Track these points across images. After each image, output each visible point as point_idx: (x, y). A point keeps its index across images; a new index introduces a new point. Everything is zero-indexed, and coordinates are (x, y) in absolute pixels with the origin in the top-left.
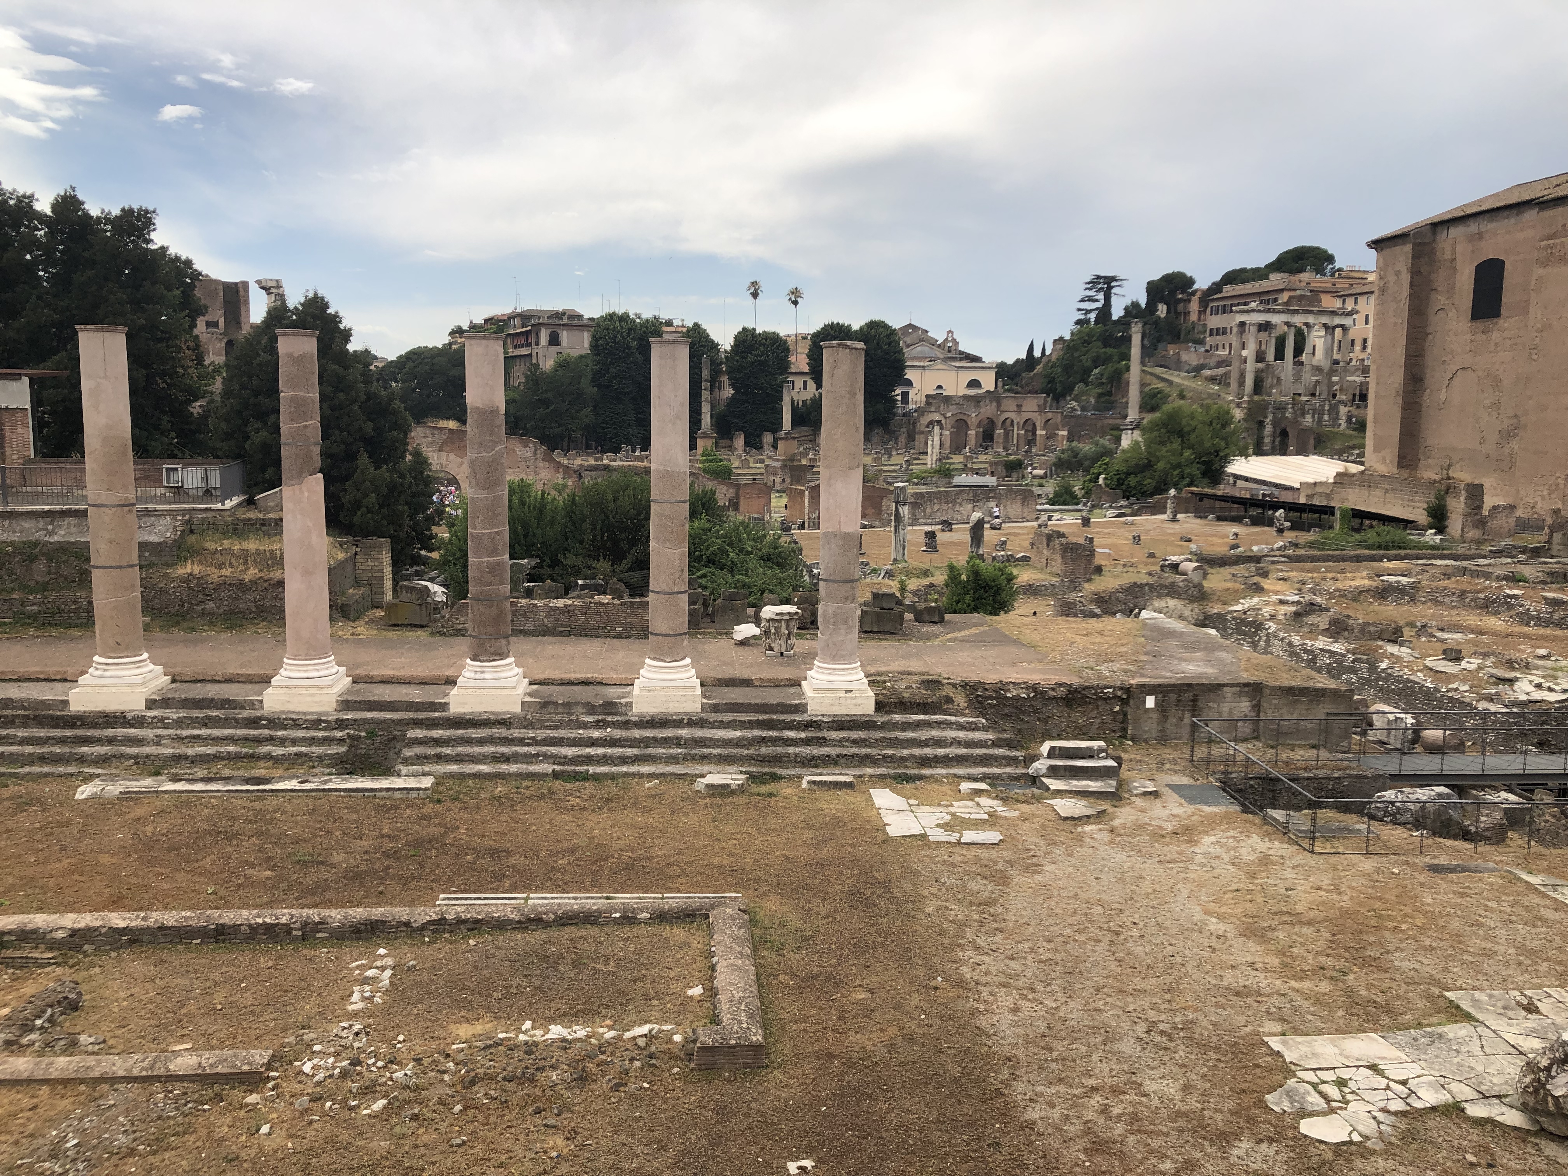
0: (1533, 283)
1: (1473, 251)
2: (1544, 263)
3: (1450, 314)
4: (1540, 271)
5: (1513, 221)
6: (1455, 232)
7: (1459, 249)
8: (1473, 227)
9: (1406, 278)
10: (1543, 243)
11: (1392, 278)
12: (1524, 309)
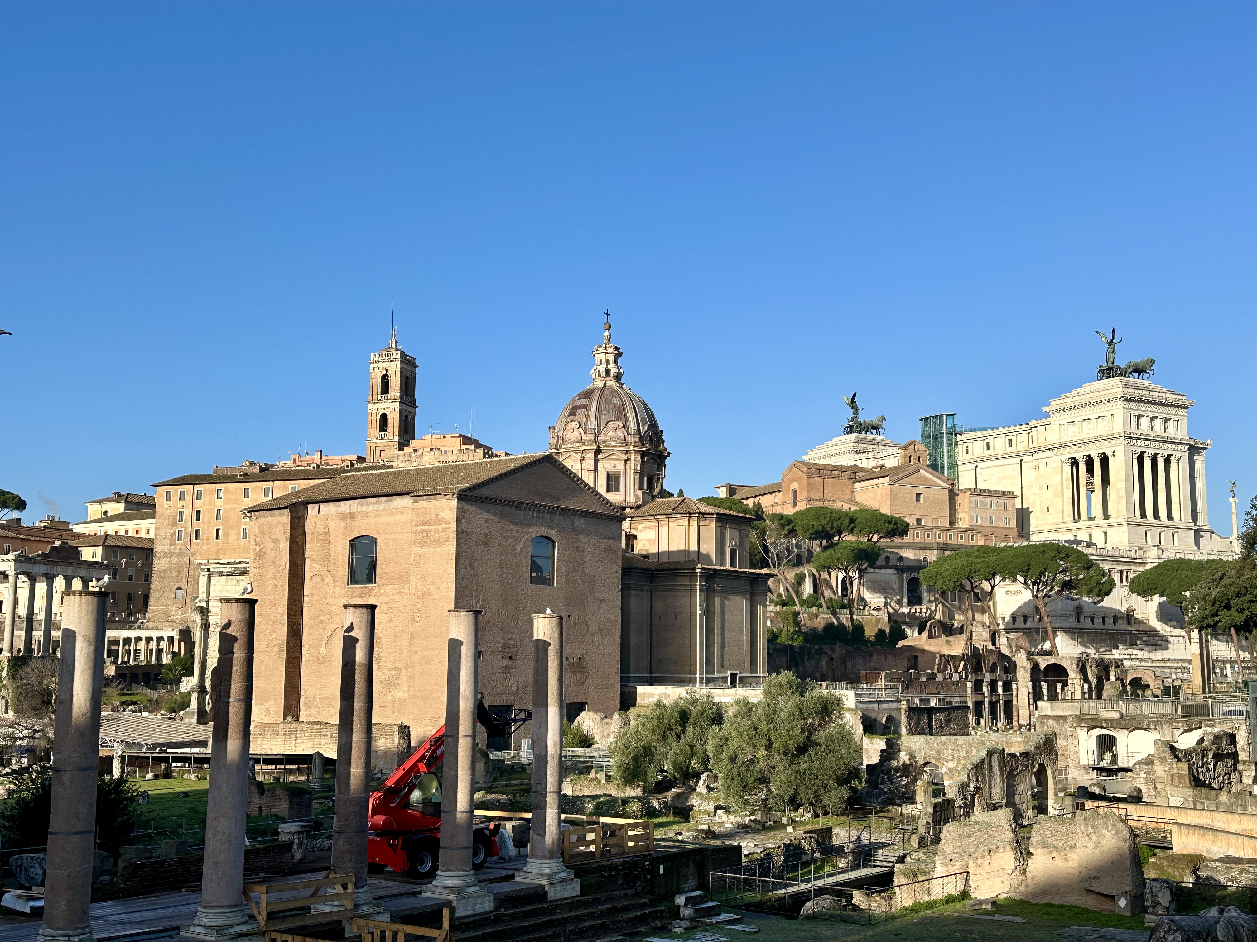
0: (412, 558)
1: (345, 528)
2: (423, 543)
3: (326, 580)
4: (417, 549)
5: (382, 507)
6: (327, 509)
7: (332, 525)
8: (345, 506)
9: (285, 546)
10: (419, 528)
11: (269, 545)
12: (403, 578)
